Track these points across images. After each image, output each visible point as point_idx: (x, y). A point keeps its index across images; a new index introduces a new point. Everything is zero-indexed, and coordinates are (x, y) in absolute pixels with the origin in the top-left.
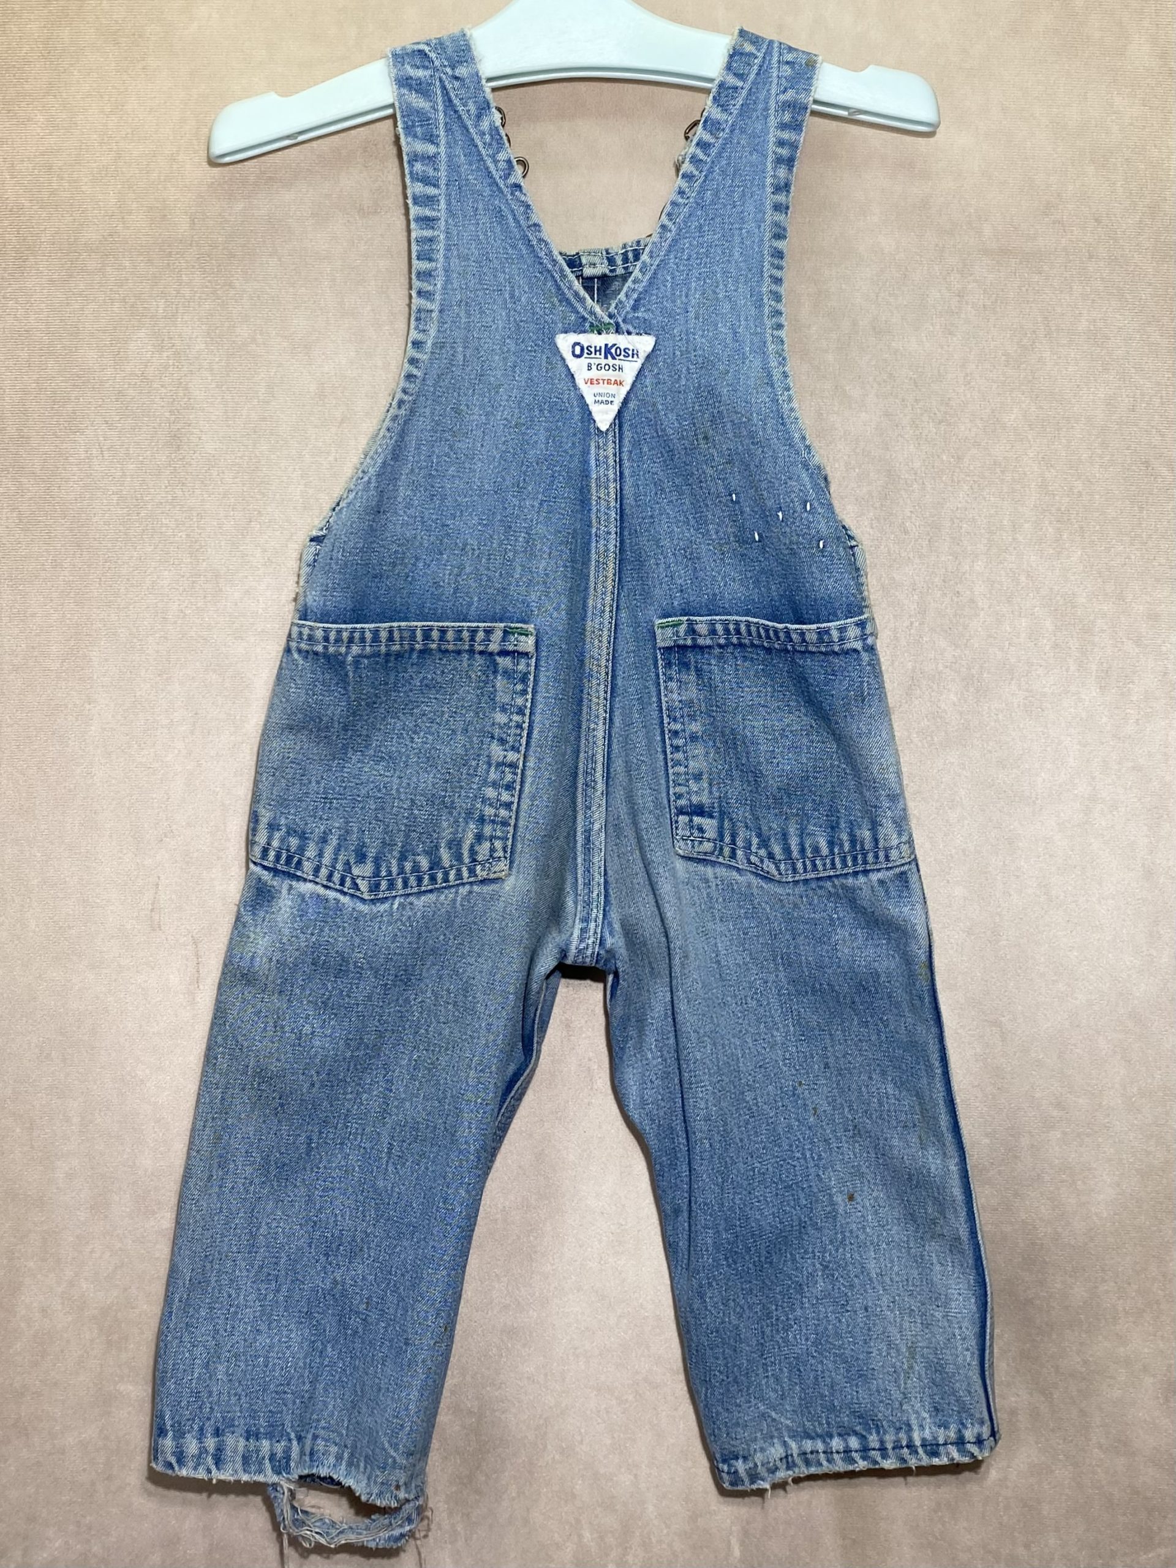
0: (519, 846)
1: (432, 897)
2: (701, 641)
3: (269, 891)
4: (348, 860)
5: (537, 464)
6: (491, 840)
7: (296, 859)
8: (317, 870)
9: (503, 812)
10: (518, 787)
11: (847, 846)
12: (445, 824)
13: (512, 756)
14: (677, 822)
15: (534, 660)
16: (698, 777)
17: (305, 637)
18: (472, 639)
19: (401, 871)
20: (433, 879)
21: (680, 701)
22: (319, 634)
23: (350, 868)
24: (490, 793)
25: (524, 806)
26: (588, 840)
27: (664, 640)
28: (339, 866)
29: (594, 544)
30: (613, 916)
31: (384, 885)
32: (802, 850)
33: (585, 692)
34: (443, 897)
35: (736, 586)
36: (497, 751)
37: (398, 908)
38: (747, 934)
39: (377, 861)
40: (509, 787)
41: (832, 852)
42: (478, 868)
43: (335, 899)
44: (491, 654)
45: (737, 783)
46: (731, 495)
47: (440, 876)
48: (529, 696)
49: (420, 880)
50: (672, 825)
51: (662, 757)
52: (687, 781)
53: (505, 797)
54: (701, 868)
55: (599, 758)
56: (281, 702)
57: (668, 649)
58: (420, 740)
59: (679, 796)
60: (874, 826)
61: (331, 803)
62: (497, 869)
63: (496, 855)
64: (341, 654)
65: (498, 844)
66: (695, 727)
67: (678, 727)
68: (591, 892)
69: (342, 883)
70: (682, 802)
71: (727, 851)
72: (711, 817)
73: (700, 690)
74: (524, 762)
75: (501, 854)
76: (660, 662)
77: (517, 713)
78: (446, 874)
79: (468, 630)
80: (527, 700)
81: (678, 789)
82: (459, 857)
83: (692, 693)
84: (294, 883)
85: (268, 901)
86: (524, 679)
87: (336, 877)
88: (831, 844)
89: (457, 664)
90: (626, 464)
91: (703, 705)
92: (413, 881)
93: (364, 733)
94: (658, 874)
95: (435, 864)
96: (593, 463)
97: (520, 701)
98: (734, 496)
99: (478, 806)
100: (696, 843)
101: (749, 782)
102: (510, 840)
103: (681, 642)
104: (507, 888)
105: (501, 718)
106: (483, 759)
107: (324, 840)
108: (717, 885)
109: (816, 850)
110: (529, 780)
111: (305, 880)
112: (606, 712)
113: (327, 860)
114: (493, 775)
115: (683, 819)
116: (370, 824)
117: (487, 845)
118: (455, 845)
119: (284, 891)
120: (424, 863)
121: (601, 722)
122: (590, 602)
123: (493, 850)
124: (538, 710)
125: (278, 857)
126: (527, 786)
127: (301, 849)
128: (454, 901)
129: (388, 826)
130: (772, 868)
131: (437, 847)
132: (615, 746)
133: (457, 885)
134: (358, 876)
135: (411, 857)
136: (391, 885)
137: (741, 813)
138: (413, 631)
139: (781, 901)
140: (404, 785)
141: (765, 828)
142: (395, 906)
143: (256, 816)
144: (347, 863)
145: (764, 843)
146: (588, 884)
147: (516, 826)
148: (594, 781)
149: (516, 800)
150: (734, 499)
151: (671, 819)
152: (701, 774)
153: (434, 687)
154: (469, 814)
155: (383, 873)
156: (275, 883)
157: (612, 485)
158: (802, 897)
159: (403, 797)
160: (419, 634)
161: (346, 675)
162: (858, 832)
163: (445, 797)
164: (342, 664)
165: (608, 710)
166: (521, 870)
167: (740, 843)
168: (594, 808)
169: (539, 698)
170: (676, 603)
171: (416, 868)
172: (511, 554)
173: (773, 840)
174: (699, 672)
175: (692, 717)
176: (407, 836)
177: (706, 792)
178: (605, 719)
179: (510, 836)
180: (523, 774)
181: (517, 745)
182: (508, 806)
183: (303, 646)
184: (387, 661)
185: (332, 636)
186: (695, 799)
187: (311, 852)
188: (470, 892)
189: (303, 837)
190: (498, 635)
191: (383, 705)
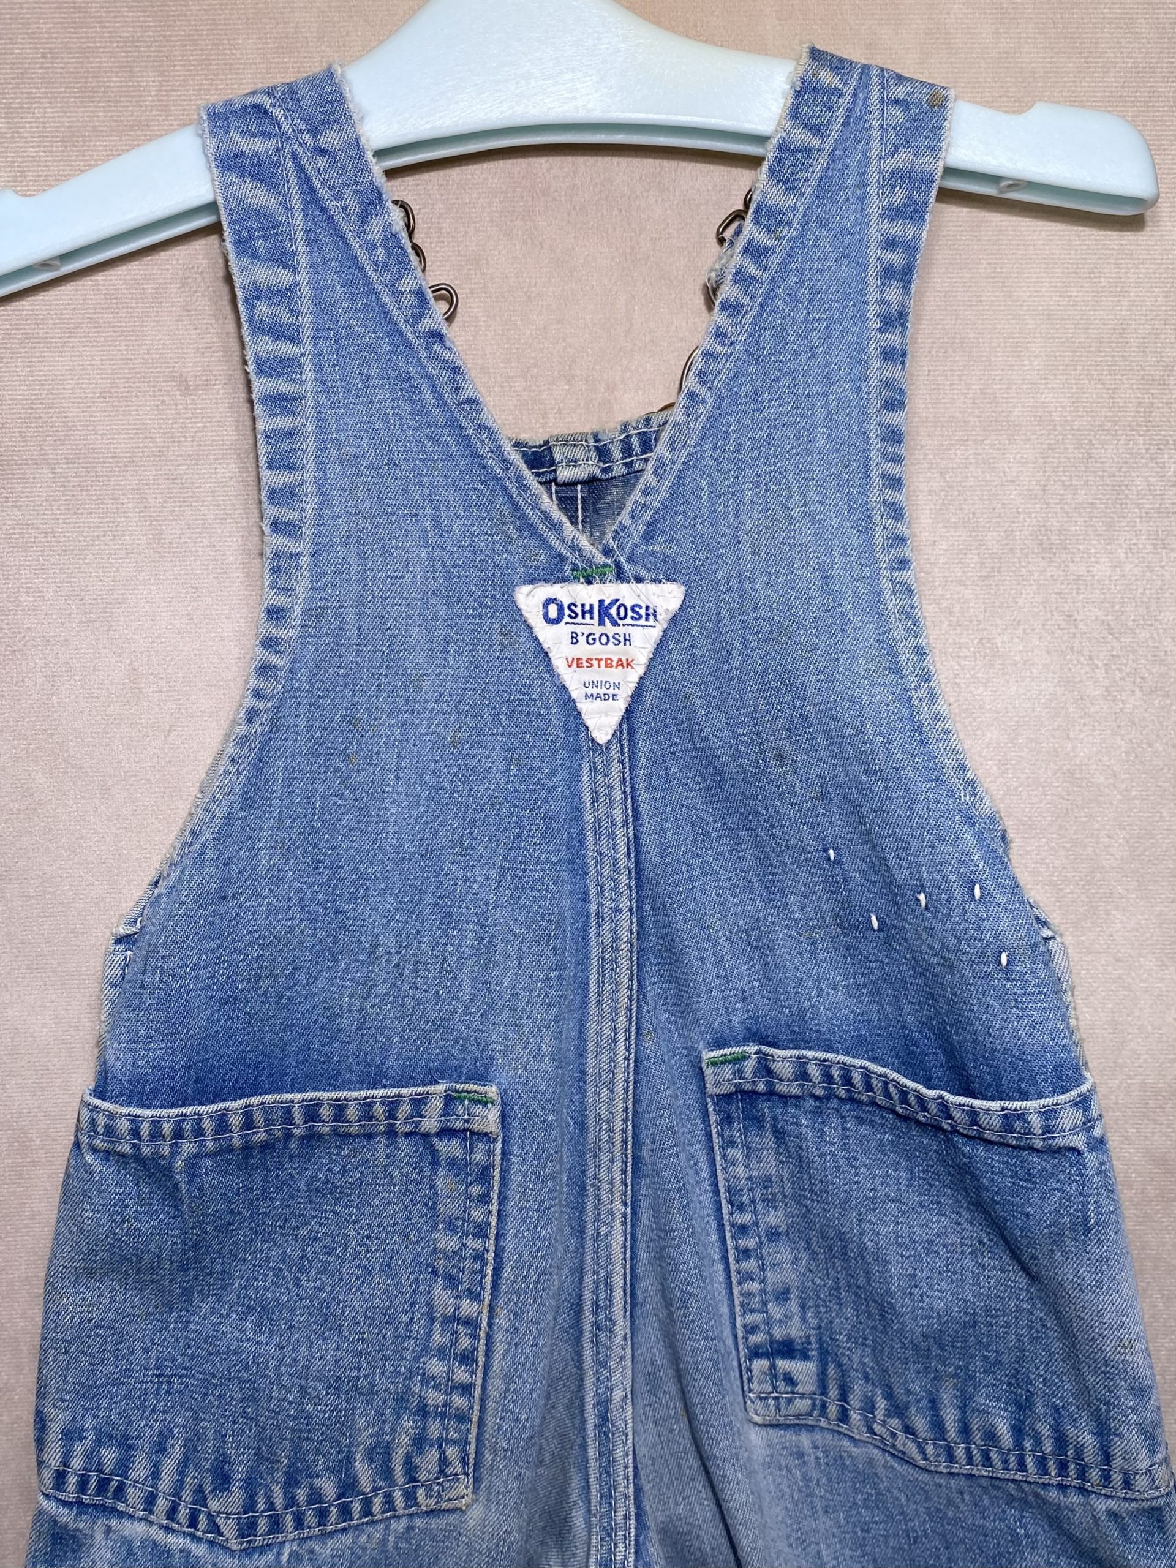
0: (488, 1456)
1: (347, 1539)
2: (782, 1088)
3: (74, 1537)
4: (201, 1486)
5: (492, 805)
6: (440, 1446)
7: (114, 1484)
8: (150, 1501)
9: (458, 1401)
10: (481, 1360)
11: (1048, 1446)
12: (361, 1422)
13: (468, 1307)
14: (750, 1370)
15: (499, 1145)
16: (783, 1295)
17: (100, 1129)
18: (391, 1115)
19: (291, 1501)
20: (345, 1512)
21: (750, 1178)
22: (123, 1126)
23: (205, 1498)
24: (435, 1367)
25: (494, 1391)
26: (604, 1419)
27: (717, 1084)
28: (187, 1495)
29: (593, 931)
30: (651, 1550)
31: (263, 1524)
32: (965, 1431)
33: (590, 1173)
34: (363, 1538)
35: (839, 996)
36: (443, 1298)
37: (289, 1561)
38: (868, 1531)
39: (250, 1485)
40: (467, 1358)
41: (1019, 1445)
42: (421, 1493)
43: (181, 1551)
44: (426, 1135)
45: (849, 1312)
46: (826, 850)
47: (356, 1507)
48: (494, 1208)
49: (323, 1515)
50: (741, 1376)
51: (720, 1267)
52: (765, 1304)
53: (461, 1374)
54: (790, 1436)
55: (618, 1280)
56: (70, 1232)
57: (728, 1097)
58: (311, 1284)
59: (751, 1329)
60: (1104, 1431)
61: (170, 1383)
62: (453, 1494)
63: (449, 1471)
64: (162, 1157)
65: (452, 1452)
66: (774, 1218)
67: (746, 1218)
68: (612, 1509)
69: (193, 1522)
70: (757, 1338)
71: (833, 1410)
72: (805, 1357)
73: (782, 1162)
74: (490, 1318)
75: (459, 1469)
76: (713, 1118)
77: (474, 1235)
78: (367, 1503)
79: (382, 1103)
80: (490, 1212)
81: (750, 1318)
82: (387, 1473)
83: (769, 1164)
84: (114, 1523)
85: (74, 1551)
86: (484, 1175)
87: (183, 1513)
88: (1018, 1431)
89: (367, 1155)
90: (644, 795)
91: (788, 1186)
92: (311, 1518)
93: (219, 1268)
94: (724, 1476)
95: (348, 1487)
96: (587, 796)
97: (477, 1214)
98: (831, 852)
99: (416, 1389)
100: (782, 1402)
101: (870, 1316)
102: (473, 1446)
103: (748, 1087)
104: (471, 1523)
105: (447, 1242)
106: (421, 1308)
107: (161, 1447)
108: (817, 1458)
109: (991, 1436)
110: (500, 1349)
111: (131, 1517)
112: (625, 1204)
113: (165, 1484)
114: (439, 1338)
115: (760, 1365)
116: (234, 1423)
117: (433, 1454)
118: (381, 1453)
119: (99, 1536)
120: (328, 1487)
121: (617, 1224)
122: (592, 1027)
123: (444, 1462)
124: (510, 1231)
125: (83, 1485)
126: (497, 1356)
127: (123, 1467)
128: (384, 1541)
129: (264, 1429)
130: (912, 1449)
131: (349, 1460)
132: (642, 1255)
133: (387, 1518)
134: (219, 1513)
135: (304, 1482)
136: (276, 1525)
137: (857, 1358)
138: (287, 1110)
139: (926, 1492)
140: (287, 1360)
141: (899, 1390)
142: (285, 1558)
143: (42, 1419)
144: (199, 1490)
145: (898, 1410)
146: (607, 1496)
147: (481, 1423)
148: (611, 1320)
149: (479, 1381)
150: (832, 858)
151: (740, 1365)
152: (787, 1291)
153: (331, 1193)
154: (401, 1401)
155: (261, 1506)
156: (81, 1525)
157: (620, 833)
158: (962, 1493)
159: (286, 1380)
160: (297, 1113)
161: (176, 1187)
162: (1071, 1432)
163: (358, 1378)
164: (168, 1172)
165: (629, 1201)
166: (493, 1497)
167: (855, 1401)
168: (612, 1364)
169: (511, 1208)
170: (735, 1020)
171: (315, 1496)
172: (452, 960)
173: (913, 1410)
174: (780, 1135)
175: (770, 1202)
176: (296, 1448)
177: (796, 1319)
178: (625, 1216)
179: (472, 1437)
180: (489, 1337)
181: (476, 1288)
182: (466, 1389)
183: (98, 1143)
184: (246, 1158)
185: (145, 1130)
186: (778, 1333)
187: (140, 1469)
188: (410, 1528)
189: (126, 1445)
190: (436, 1105)
191: (246, 1224)
